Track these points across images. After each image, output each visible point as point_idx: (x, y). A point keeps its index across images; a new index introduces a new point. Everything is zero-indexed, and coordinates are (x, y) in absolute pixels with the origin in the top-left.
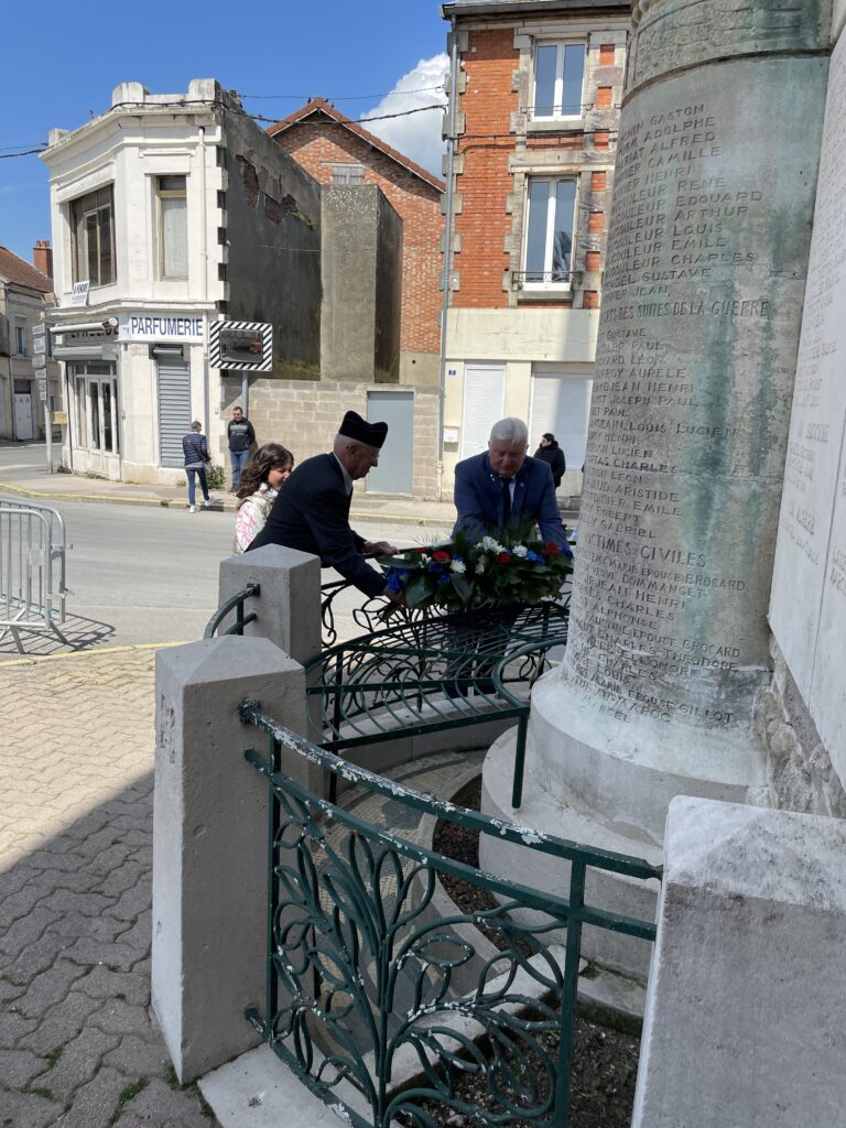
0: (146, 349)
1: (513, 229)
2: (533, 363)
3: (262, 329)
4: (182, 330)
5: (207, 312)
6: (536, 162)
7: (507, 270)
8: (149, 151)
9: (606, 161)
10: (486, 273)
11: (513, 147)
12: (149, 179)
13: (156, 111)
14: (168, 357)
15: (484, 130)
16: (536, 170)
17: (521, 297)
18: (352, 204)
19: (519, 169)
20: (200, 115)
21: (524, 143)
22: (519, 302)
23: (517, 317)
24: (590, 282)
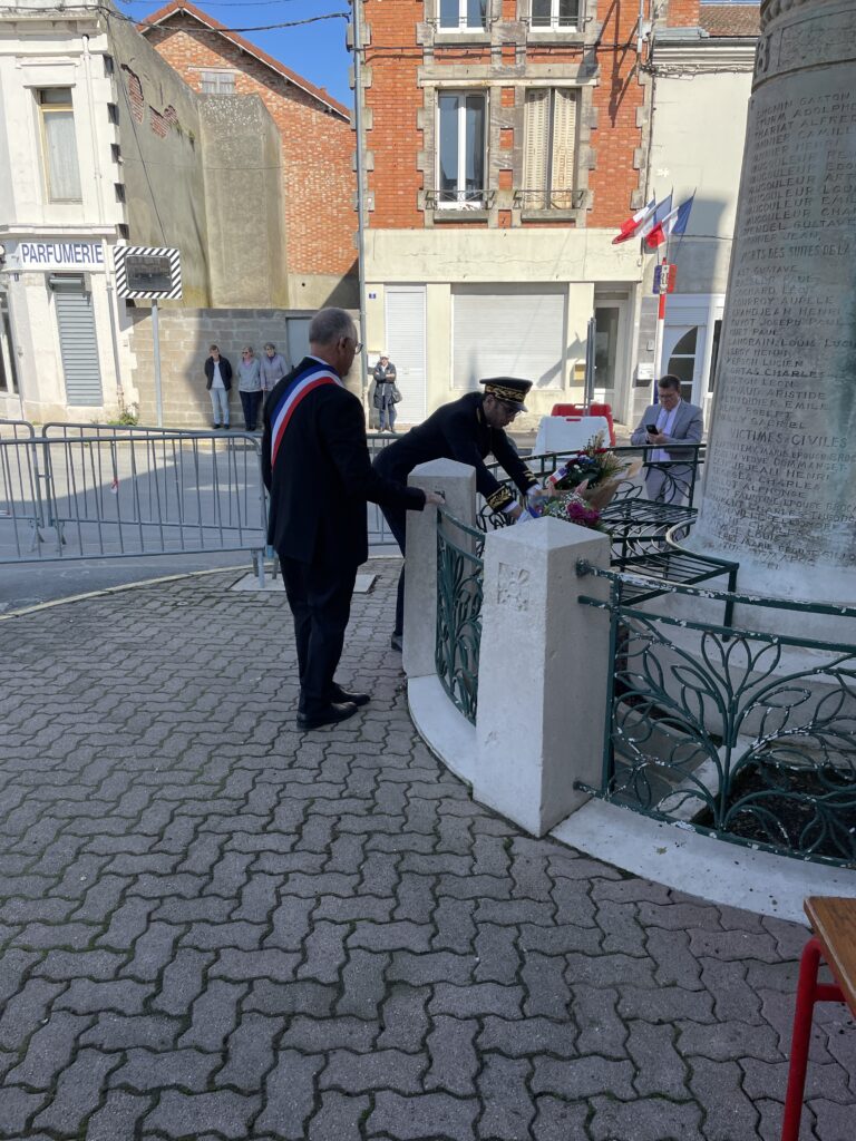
0: (42, 278)
1: (426, 146)
2: (452, 284)
3: (169, 255)
4: (80, 257)
5: (107, 237)
6: (445, 76)
7: (421, 189)
8: (26, 61)
9: (514, 76)
10: (401, 193)
11: (421, 57)
12: (29, 92)
13: (33, 17)
14: (67, 286)
15: (390, 41)
16: (445, 84)
17: (437, 217)
18: (232, 115)
19: (428, 83)
20: (83, 22)
21: (431, 54)
22: (436, 222)
23: (435, 237)
24: (504, 201)
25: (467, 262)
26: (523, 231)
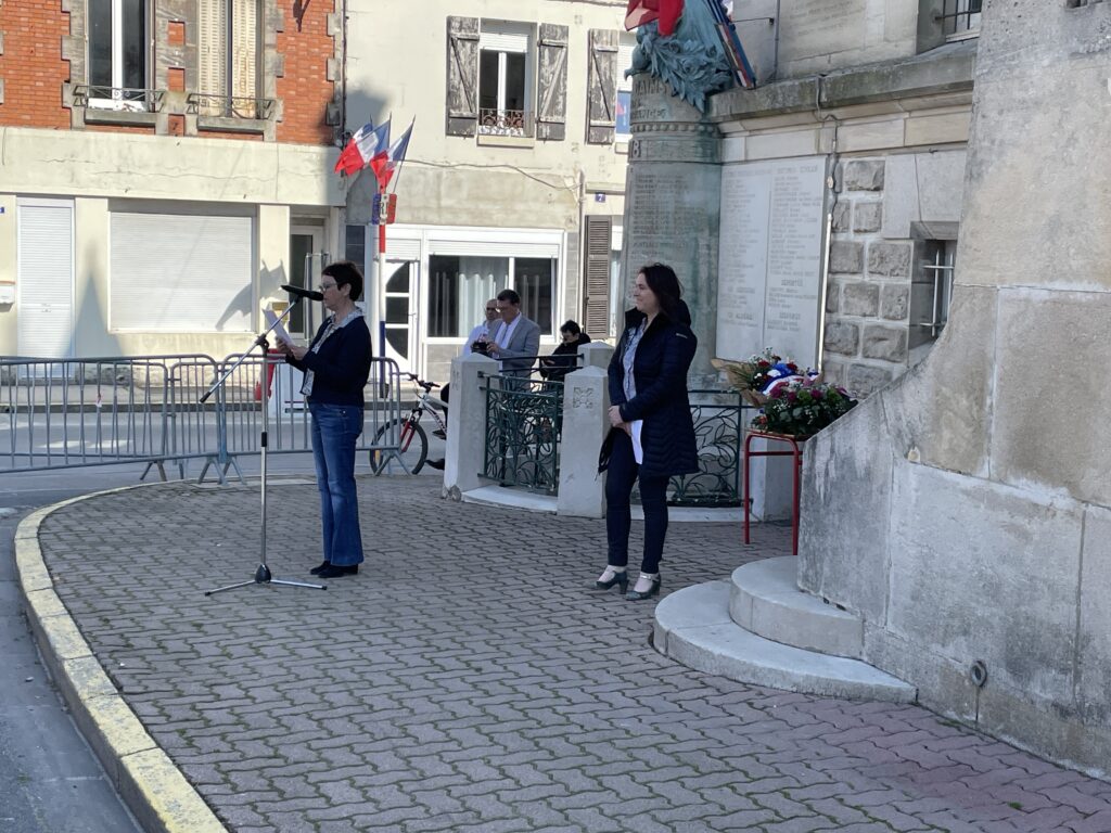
1: (73, 32)
2: (109, 198)
7: (68, 82)
10: (40, 84)
17: (88, 117)
22: (87, 122)
23: (87, 141)
24: (175, 103)
25: (130, 173)
26: (200, 141)
